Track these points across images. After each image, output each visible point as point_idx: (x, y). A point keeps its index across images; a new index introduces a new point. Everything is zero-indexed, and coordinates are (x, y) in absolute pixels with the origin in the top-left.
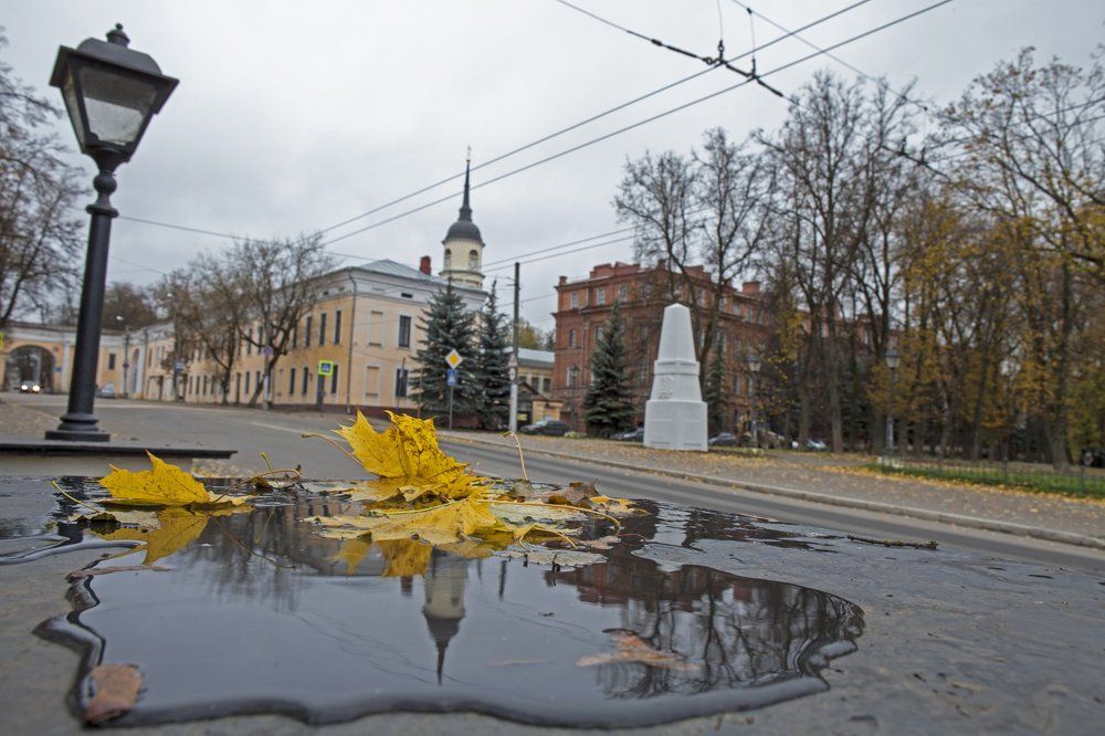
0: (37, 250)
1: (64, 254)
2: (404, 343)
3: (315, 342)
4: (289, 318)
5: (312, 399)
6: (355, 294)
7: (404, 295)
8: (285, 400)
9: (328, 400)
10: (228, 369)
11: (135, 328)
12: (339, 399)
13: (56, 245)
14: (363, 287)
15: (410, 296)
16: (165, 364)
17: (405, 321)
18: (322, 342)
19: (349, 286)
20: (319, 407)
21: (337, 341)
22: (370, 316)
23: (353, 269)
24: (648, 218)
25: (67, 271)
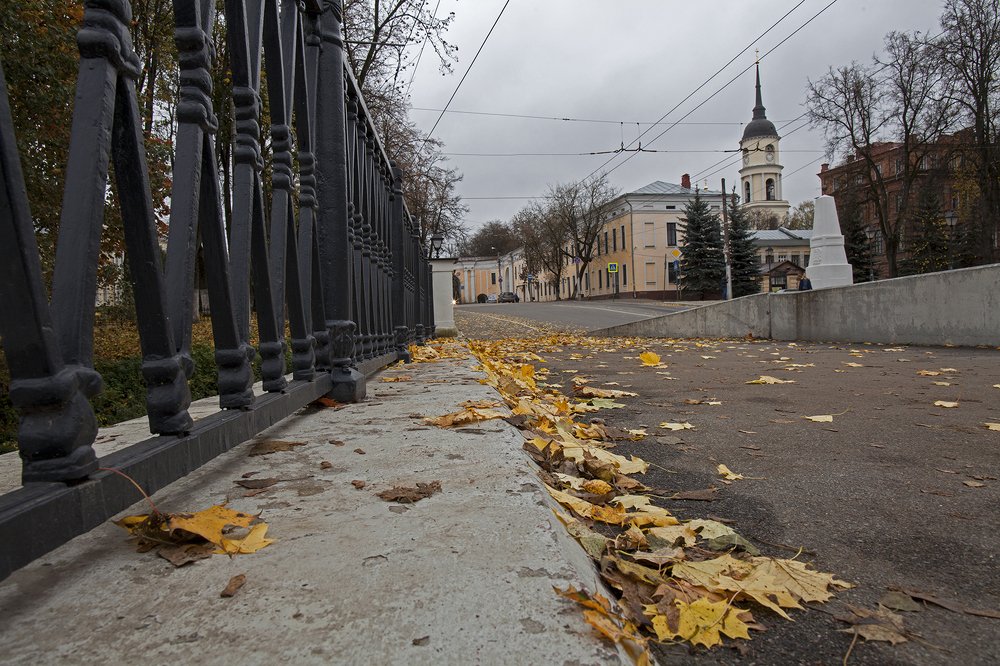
0: (439, 218)
1: (453, 218)
2: (672, 243)
3: (611, 250)
4: (591, 234)
5: (612, 291)
6: (632, 212)
7: (668, 207)
8: (597, 293)
9: (622, 289)
10: (558, 276)
11: (503, 254)
12: (629, 289)
13: (448, 213)
14: (636, 206)
15: (674, 207)
16: (523, 277)
17: (671, 227)
18: (615, 249)
19: (627, 208)
20: (617, 296)
21: (624, 247)
22: (644, 226)
23: (628, 195)
24: (837, 121)
25: (455, 228)
